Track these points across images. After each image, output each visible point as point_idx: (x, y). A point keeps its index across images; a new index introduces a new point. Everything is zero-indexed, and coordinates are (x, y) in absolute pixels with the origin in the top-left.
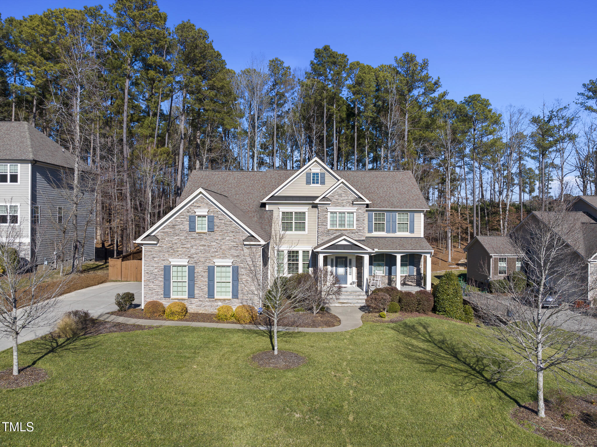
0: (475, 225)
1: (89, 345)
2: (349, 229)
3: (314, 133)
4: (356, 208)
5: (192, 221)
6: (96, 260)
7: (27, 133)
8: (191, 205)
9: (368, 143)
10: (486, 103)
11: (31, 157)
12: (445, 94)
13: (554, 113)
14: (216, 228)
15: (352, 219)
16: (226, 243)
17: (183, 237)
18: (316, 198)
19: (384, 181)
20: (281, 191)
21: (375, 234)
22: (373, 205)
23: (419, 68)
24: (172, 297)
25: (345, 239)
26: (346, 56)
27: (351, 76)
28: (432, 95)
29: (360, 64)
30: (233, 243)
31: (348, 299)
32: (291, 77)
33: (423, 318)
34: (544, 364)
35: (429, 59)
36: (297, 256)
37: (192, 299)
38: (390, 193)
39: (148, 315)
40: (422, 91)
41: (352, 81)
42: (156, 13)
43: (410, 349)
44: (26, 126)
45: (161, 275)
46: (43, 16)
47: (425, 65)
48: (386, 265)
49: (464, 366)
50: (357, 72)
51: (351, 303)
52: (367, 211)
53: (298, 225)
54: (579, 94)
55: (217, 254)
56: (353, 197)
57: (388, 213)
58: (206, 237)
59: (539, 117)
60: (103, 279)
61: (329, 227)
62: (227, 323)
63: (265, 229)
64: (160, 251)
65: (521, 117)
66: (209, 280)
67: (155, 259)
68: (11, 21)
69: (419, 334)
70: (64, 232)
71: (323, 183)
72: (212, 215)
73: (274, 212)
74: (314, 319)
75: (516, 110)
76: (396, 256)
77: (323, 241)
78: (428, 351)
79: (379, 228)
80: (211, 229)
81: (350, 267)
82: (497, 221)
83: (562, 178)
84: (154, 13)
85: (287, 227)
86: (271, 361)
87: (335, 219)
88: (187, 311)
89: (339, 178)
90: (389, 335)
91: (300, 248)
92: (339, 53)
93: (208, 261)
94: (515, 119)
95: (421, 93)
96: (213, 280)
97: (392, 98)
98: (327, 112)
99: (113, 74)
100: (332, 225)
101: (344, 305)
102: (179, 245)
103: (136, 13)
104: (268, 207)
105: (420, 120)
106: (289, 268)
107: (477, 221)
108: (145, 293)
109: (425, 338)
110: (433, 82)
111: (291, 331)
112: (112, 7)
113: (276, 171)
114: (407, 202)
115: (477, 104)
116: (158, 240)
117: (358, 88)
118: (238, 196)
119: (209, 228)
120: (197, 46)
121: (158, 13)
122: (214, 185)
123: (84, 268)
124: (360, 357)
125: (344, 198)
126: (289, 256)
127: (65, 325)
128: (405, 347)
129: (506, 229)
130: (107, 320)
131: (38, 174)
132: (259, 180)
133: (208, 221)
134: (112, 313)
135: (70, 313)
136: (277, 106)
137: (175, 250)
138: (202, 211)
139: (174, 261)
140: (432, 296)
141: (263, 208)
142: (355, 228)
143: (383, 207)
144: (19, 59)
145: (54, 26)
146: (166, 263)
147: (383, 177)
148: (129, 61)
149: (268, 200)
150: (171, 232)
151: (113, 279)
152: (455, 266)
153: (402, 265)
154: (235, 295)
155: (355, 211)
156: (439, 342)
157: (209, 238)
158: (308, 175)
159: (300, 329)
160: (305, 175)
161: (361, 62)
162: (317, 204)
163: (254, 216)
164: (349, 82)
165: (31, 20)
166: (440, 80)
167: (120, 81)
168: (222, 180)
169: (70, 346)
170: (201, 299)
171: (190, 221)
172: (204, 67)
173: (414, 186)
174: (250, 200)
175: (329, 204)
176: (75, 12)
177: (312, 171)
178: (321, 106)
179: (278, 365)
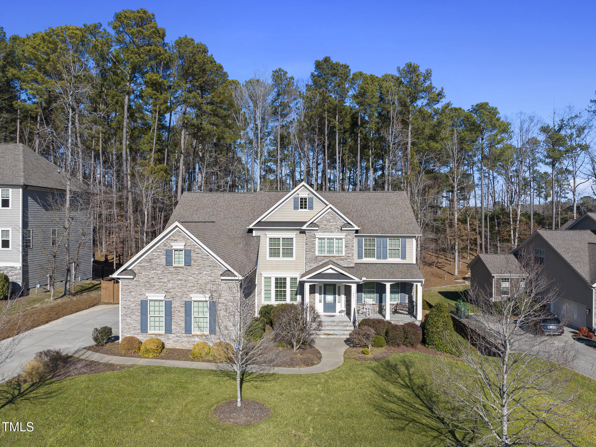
0: (483, 236)
1: (52, 393)
2: (337, 255)
3: (316, 144)
4: (345, 234)
5: (169, 254)
6: (93, 279)
7: (21, 155)
8: (167, 239)
9: (372, 153)
10: (493, 112)
11: (22, 182)
12: (448, 104)
13: (565, 122)
14: (192, 262)
15: (340, 245)
16: (203, 278)
17: (160, 272)
18: (303, 223)
19: (376, 203)
20: (269, 216)
21: (365, 260)
22: (363, 230)
23: (422, 78)
24: (149, 332)
25: (331, 268)
26: (348, 67)
27: (355, 86)
28: (436, 107)
29: (363, 74)
30: (210, 278)
31: (334, 330)
32: (294, 87)
33: (408, 354)
34: (509, 439)
35: (432, 70)
36: (285, 283)
37: (169, 335)
38: (382, 217)
39: (123, 352)
40: (425, 102)
41: (355, 91)
42: (154, 29)
43: (384, 398)
44: (21, 148)
45: (138, 310)
46: (44, 35)
47: (428, 75)
48: (377, 293)
49: (436, 421)
50: (360, 82)
51: (336, 335)
52: (356, 236)
53: (286, 251)
54: (591, 101)
55: (194, 288)
56: (341, 222)
57: (379, 239)
58: (183, 272)
59: (548, 127)
60: (95, 302)
61: (317, 254)
62: (202, 361)
63: (250, 257)
64: (137, 286)
65: (532, 125)
66: (186, 315)
67: (132, 293)
68: (15, 39)
69: (400, 376)
70: (54, 256)
71: (311, 208)
72: (189, 248)
73: (261, 238)
74: (293, 356)
75: (526, 117)
76: (385, 285)
77: (311, 268)
78: (403, 401)
79: (370, 254)
80: (188, 263)
81: (339, 295)
82: (507, 231)
83: (575, 189)
84: (152, 30)
85: (274, 253)
86: (231, 416)
87: (323, 245)
88: (163, 348)
89: (328, 203)
90: (367, 379)
91: (288, 275)
92: (341, 63)
93: (185, 296)
94: (526, 126)
95: (424, 104)
96: (191, 315)
97: (394, 111)
98: (328, 124)
99: (113, 90)
100: (321, 251)
101: (330, 337)
102: (155, 279)
103: (135, 30)
104: (254, 233)
105: (423, 133)
106: (277, 295)
107: (486, 231)
108: (122, 328)
109: (405, 382)
110: (437, 92)
111: (265, 372)
112: (111, 24)
113: (267, 193)
114: (398, 226)
115: (485, 112)
116: (135, 274)
117: (360, 99)
118: (226, 220)
119: (185, 263)
120: (196, 61)
121: (156, 29)
122: (203, 208)
123: (79, 288)
124: (327, 409)
125: (332, 224)
126: (276, 283)
127: (32, 369)
128: (380, 396)
129: (516, 241)
130: (81, 358)
131: (29, 198)
132: (249, 203)
133: (185, 255)
134: (89, 348)
135: (41, 353)
136: (281, 117)
137: (152, 284)
138: (179, 245)
139: (151, 296)
140: (420, 329)
141: (250, 234)
142: (344, 254)
143: (374, 233)
144: (22, 77)
145: (55, 43)
146: (142, 298)
147: (376, 199)
148: (128, 78)
149: (254, 226)
150: (147, 266)
151: (105, 301)
152: (461, 281)
153: (391, 292)
154: (212, 331)
155: (344, 237)
156: (418, 387)
157: (186, 272)
158: (295, 199)
159: (277, 370)
160: (293, 200)
161: (364, 73)
162: (305, 230)
163: (240, 243)
164: (351, 93)
165: (34, 38)
166: (444, 91)
167: (120, 96)
168: (212, 203)
169: (32, 395)
170: (179, 335)
171: (166, 255)
172: (204, 82)
173: (408, 208)
174: (238, 225)
175: (317, 230)
176: (77, 29)
177: (300, 196)
178: (322, 119)
179: (238, 421)
